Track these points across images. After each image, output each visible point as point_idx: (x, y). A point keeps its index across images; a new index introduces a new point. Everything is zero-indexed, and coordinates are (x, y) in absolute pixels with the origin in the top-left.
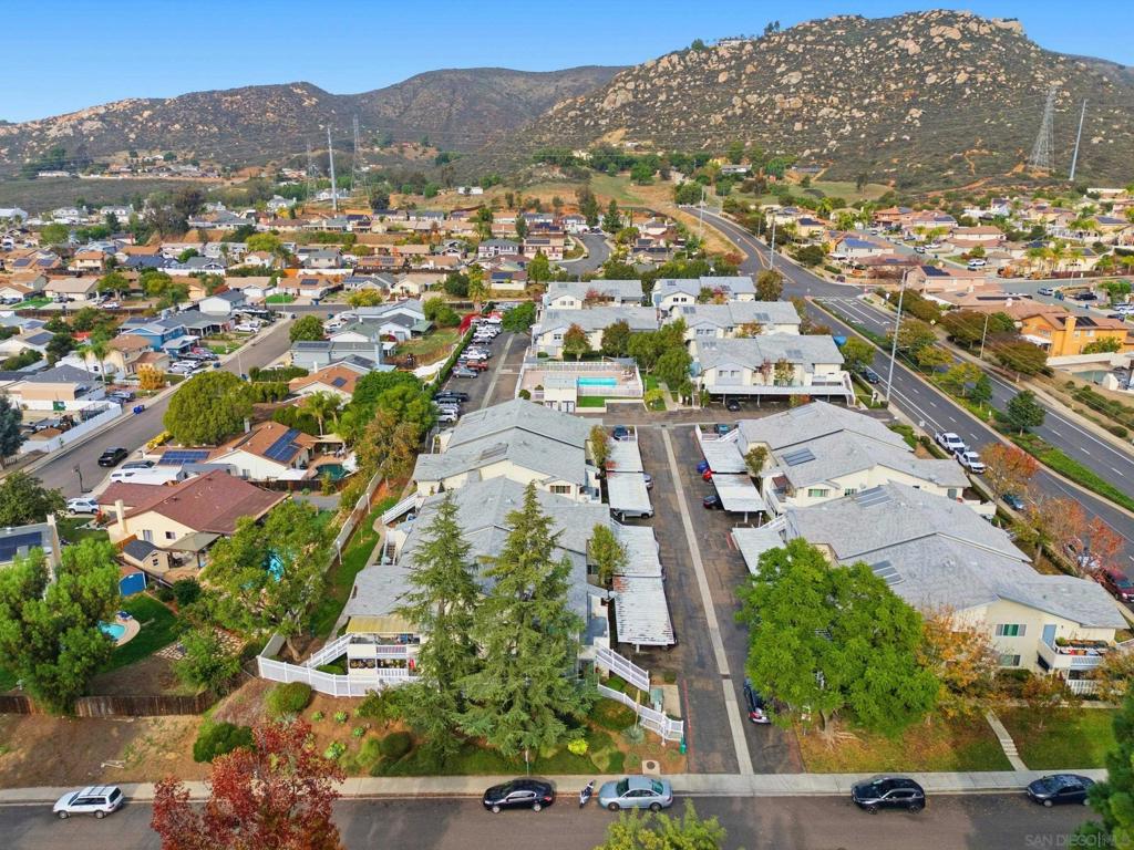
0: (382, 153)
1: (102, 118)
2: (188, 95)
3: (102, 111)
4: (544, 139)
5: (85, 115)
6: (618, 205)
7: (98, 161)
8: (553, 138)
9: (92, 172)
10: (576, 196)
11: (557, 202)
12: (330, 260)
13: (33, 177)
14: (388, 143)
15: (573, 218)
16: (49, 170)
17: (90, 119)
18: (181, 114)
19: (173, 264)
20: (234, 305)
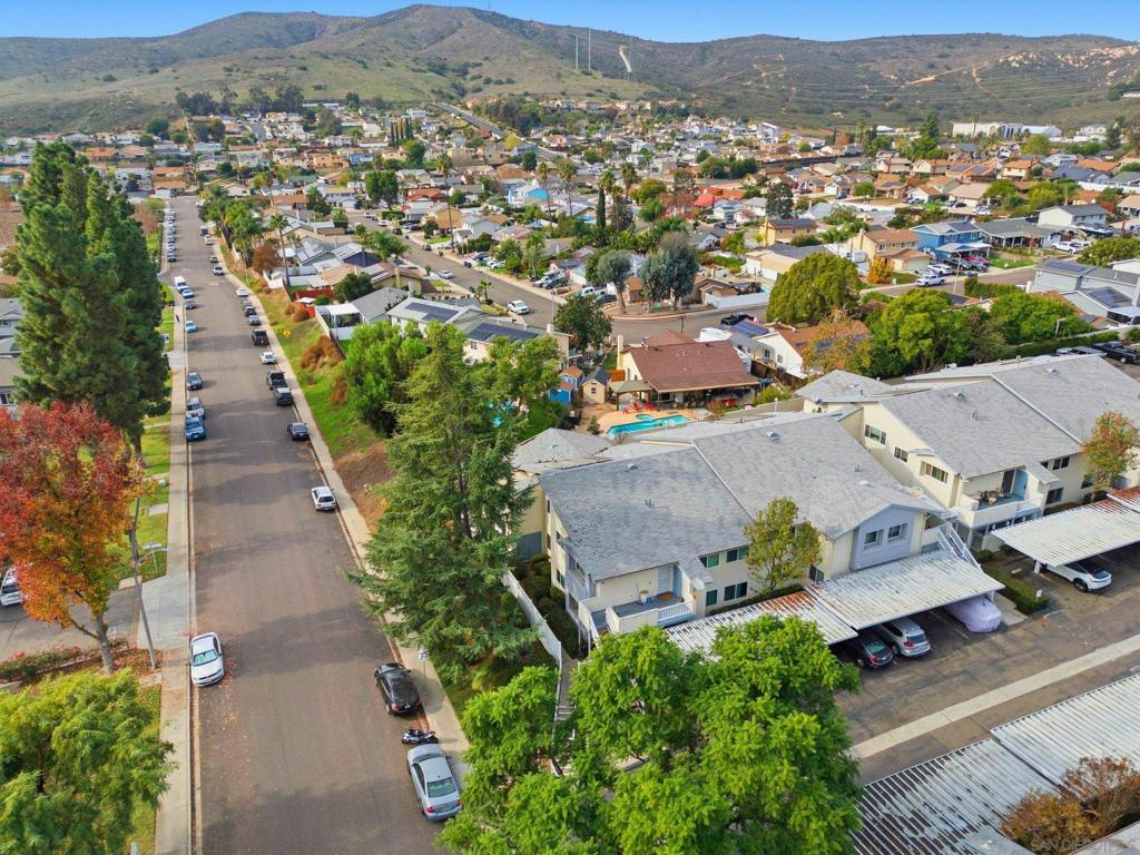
13: (1116, 99)
19: (1099, 178)
20: (1079, 220)
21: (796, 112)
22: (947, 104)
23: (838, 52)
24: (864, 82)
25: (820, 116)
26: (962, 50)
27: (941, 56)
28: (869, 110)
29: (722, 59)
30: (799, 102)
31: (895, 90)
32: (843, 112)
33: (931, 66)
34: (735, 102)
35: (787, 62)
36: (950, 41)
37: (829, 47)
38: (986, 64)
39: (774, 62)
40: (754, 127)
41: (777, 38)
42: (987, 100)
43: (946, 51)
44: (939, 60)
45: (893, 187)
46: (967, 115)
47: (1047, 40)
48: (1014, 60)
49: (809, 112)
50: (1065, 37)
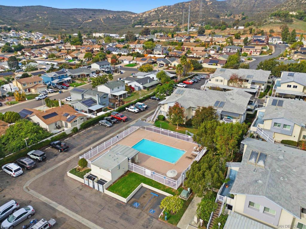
0: (228, 18)
1: (156, 11)
2: (177, 4)
3: (156, 9)
4: (282, 9)
5: (152, 11)
6: (297, 32)
7: (149, 23)
8: (286, 9)
9: (147, 26)
10: (280, 28)
11: (272, 31)
12: (160, 52)
13: (133, 27)
14: (230, 15)
15: (276, 38)
16: (138, 25)
17: (153, 12)
18: (174, 9)
19: (117, 50)
20: (102, 67)
21: (50, 29)
22: (95, 28)
23: (64, 12)
24: (72, 21)
25: (57, 31)
26: (98, 13)
27: (93, 15)
28: (73, 29)
29: (26, 12)
30: (51, 26)
31: (82, 23)
32: (65, 29)
33: (90, 17)
34: (29, 25)
35: (48, 14)
36: (95, 11)
37: (62, 10)
38: (104, 17)
39: (43, 14)
40: (33, 34)
41: (44, 7)
42: (105, 27)
43: (94, 13)
44: (92, 16)
45: (62, 55)
46: (100, 31)
47: (118, 12)
48: (111, 16)
49: (54, 29)
50: (122, 11)
